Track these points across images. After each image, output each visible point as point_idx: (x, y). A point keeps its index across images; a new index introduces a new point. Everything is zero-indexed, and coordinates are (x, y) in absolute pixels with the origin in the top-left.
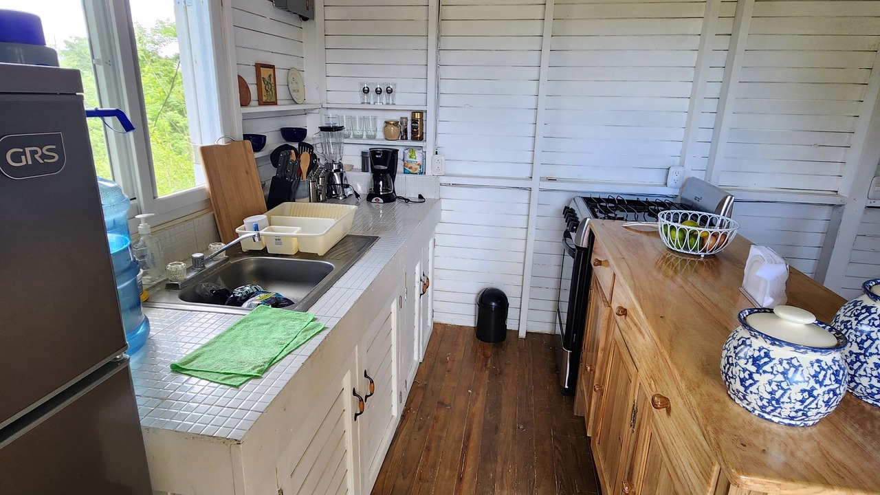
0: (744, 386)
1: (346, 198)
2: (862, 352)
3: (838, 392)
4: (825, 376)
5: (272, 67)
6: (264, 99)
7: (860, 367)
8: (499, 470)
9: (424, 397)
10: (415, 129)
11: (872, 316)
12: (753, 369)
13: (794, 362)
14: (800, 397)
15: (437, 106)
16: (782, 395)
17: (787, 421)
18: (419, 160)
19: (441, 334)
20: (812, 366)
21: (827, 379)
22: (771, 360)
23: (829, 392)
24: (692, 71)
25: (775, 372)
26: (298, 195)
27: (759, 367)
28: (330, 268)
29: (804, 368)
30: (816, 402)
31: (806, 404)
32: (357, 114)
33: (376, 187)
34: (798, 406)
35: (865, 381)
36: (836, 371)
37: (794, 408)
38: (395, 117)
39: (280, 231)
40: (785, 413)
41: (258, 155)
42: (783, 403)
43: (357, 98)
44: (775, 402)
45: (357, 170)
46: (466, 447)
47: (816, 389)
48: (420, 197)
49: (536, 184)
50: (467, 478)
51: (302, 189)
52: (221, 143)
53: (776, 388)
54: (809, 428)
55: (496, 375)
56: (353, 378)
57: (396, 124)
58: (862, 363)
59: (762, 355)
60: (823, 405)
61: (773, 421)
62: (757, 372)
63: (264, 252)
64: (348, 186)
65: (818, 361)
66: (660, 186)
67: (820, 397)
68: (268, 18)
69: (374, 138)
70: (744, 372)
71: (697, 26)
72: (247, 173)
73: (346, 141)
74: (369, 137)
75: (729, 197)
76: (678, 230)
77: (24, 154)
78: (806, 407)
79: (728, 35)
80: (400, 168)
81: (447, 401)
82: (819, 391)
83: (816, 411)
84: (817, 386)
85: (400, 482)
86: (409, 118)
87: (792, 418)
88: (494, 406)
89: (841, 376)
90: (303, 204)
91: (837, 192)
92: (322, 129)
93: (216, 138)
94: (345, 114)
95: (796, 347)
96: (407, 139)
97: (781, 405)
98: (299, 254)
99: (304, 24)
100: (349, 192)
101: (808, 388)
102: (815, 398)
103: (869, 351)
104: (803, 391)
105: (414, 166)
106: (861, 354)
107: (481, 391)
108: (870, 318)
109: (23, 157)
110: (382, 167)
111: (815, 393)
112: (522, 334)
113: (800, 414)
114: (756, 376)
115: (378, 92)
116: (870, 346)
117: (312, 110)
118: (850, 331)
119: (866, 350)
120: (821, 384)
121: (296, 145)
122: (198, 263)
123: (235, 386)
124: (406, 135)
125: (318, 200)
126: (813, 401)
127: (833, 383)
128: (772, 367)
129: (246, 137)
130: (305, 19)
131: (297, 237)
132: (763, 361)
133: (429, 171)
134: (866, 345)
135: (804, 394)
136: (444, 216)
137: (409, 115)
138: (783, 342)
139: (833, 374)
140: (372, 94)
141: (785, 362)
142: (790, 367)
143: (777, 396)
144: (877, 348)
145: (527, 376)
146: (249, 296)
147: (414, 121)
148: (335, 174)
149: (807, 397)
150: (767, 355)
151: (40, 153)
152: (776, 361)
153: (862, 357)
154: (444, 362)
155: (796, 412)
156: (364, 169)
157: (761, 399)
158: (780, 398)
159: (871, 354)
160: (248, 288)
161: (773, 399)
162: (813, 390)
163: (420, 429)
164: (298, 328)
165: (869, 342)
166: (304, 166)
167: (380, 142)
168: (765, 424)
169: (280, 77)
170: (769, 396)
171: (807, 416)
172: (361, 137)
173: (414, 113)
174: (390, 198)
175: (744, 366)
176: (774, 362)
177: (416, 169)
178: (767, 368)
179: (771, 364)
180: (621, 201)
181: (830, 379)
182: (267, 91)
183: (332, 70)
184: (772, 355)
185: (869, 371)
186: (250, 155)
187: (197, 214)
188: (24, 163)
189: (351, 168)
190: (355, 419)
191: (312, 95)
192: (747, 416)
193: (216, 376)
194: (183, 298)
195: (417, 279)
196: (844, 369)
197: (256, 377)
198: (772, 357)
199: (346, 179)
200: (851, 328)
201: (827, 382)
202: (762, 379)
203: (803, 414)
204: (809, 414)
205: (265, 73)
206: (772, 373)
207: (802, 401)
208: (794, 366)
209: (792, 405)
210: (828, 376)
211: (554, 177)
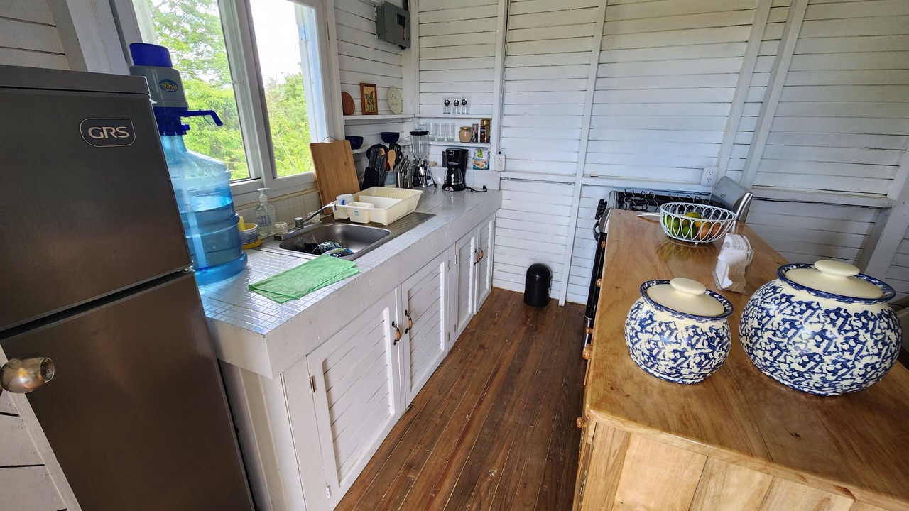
0: (632, 343)
1: (428, 186)
2: (760, 327)
3: (711, 356)
4: (698, 340)
5: (374, 86)
6: (367, 110)
7: (757, 341)
8: (512, 400)
9: (470, 341)
10: (482, 134)
11: (776, 295)
12: (639, 328)
13: (672, 325)
14: (672, 356)
15: (501, 114)
16: (658, 353)
17: (666, 377)
18: (485, 158)
19: (498, 296)
20: (687, 330)
21: (700, 343)
22: (653, 322)
23: (700, 355)
24: (736, 78)
25: (654, 333)
26: (386, 182)
27: (643, 327)
28: (388, 233)
29: (679, 331)
30: (687, 362)
31: (678, 363)
32: (440, 122)
33: (449, 179)
34: (671, 364)
35: (760, 354)
36: (712, 337)
37: (668, 365)
38: (469, 124)
39: (360, 206)
40: (662, 369)
41: (356, 151)
42: (659, 360)
43: (441, 108)
44: (653, 358)
45: (439, 166)
46: (492, 380)
47: (687, 351)
48: (485, 188)
49: (580, 180)
50: (485, 402)
51: (390, 177)
52: (327, 141)
53: (653, 347)
54: (688, 386)
55: (531, 331)
56: (392, 313)
57: (469, 129)
58: (759, 337)
59: (648, 317)
60: (695, 366)
61: (654, 376)
62: (641, 331)
63: (348, 220)
64: (430, 178)
65: (694, 327)
66: (695, 184)
67: (691, 359)
68: (372, 48)
69: (452, 140)
70: (633, 331)
71: (746, 33)
72: (345, 163)
73: (431, 143)
74: (449, 140)
75: (748, 194)
76: (673, 219)
77: (102, 131)
78: (678, 365)
79: (778, 40)
80: (470, 164)
81: (486, 346)
82: (690, 352)
83: (688, 371)
84: (689, 348)
85: (437, 397)
86: (480, 125)
87: (669, 375)
88: (523, 354)
89: (716, 343)
90: (390, 189)
91: (886, 195)
92: (412, 133)
93: (322, 137)
94: (431, 122)
95: (674, 312)
96: (477, 141)
97: (658, 361)
98: (371, 223)
99: (403, 52)
100: (430, 182)
101: (680, 349)
102: (687, 359)
103: (766, 327)
104: (675, 351)
105: (481, 163)
106: (758, 329)
107: (516, 342)
108: (773, 297)
109: (101, 133)
110: (454, 163)
111: (686, 354)
112: (562, 303)
113: (674, 371)
114: (640, 335)
115: (456, 104)
116: (767, 322)
117: (407, 118)
118: (756, 308)
119: (764, 325)
120: (693, 347)
121: (388, 146)
122: (299, 224)
123: (279, 303)
124: (477, 139)
125: (405, 186)
126: (684, 361)
127: (706, 347)
128: (652, 328)
129: (347, 138)
130: (403, 48)
131: (368, 210)
132: (647, 322)
133: (491, 167)
134: (764, 321)
135: (676, 354)
136: (504, 204)
137: (479, 122)
138: (663, 307)
139: (707, 339)
140: (452, 106)
141: (664, 325)
142: (667, 329)
143: (654, 353)
144: (772, 324)
145: (556, 336)
146: (328, 249)
147: (483, 127)
148: (421, 168)
149: (679, 357)
150: (651, 318)
151: (114, 131)
152: (657, 324)
153: (759, 332)
154: (493, 316)
155: (671, 369)
156: (444, 166)
157: (643, 355)
158: (656, 355)
159: (767, 330)
160: (328, 244)
161: (651, 355)
162: (685, 351)
163: (461, 362)
164: (340, 271)
165: (767, 318)
166: (392, 161)
167: (457, 144)
168: (649, 377)
169: (381, 94)
170: (648, 353)
171: (681, 375)
172: (443, 140)
173: (483, 120)
174: (460, 187)
175: (633, 326)
176: (655, 324)
177: (482, 166)
178: (648, 328)
179: (652, 326)
180: (649, 197)
181: (703, 344)
182: (369, 104)
183: (424, 88)
184: (655, 318)
185: (763, 345)
186: (348, 151)
187: (307, 192)
188: (102, 137)
189: (436, 164)
190: (395, 344)
191: (409, 108)
192: (637, 369)
193: (271, 295)
194: (281, 247)
195: (472, 250)
196: (722, 338)
197: (296, 299)
198: (654, 319)
199: (428, 172)
200: (756, 305)
201: (699, 345)
202: (644, 337)
203: (677, 372)
204: (682, 372)
205: (368, 90)
206: (651, 333)
207: (675, 360)
208: (670, 329)
209: (666, 363)
210: (701, 341)
211: (597, 174)
